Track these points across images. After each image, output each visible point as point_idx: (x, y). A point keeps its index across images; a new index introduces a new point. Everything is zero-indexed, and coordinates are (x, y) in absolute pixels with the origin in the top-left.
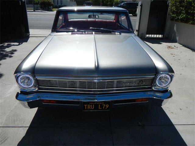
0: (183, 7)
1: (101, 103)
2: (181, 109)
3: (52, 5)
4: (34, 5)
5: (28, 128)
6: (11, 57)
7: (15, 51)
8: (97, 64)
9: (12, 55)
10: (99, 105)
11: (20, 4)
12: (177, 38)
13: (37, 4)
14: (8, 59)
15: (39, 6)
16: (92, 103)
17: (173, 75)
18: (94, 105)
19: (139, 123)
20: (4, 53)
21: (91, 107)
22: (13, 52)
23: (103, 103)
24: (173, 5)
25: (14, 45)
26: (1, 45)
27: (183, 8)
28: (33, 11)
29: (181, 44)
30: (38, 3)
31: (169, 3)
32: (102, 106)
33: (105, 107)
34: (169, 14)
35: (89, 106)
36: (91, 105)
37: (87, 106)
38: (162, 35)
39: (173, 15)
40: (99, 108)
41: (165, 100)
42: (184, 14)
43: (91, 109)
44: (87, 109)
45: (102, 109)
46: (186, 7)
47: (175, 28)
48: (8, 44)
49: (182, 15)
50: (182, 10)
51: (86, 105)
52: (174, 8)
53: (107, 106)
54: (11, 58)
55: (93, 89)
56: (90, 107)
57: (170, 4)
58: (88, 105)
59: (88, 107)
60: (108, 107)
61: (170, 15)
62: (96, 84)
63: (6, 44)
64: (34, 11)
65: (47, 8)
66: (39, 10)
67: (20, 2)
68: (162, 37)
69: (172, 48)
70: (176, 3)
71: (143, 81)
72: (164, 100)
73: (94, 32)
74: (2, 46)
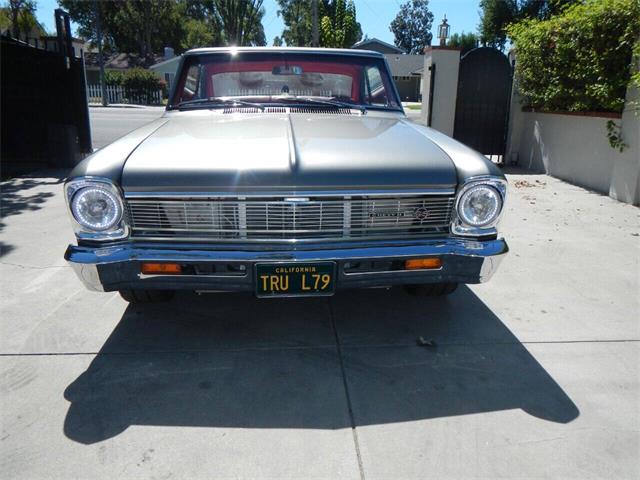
0: (552, 66)
1: (307, 270)
2: (544, 312)
3: (161, 87)
4: (104, 89)
5: (95, 356)
6: (35, 208)
7: (49, 195)
8: (294, 160)
9: (40, 205)
10: (304, 277)
11: (68, 66)
12: (545, 161)
13: (113, 83)
14: (26, 214)
15: (120, 89)
16: (282, 271)
17: (503, 186)
18: (287, 277)
19: (422, 339)
20: (15, 201)
21: (279, 284)
22: (40, 198)
23: (314, 269)
24: (525, 65)
25: (43, 183)
26: (3, 183)
27: (552, 69)
28: (100, 104)
29: (556, 177)
30: (119, 82)
31: (514, 61)
32: (310, 281)
33: (321, 283)
34: (517, 93)
35: (275, 280)
36: (279, 275)
37: (268, 280)
38: (501, 157)
39: (526, 93)
40: (304, 288)
41: (486, 258)
42: (556, 85)
43: (281, 292)
44: (269, 291)
45: (312, 290)
46: (560, 67)
47: (536, 132)
48: (24, 182)
49: (552, 91)
50: (552, 75)
51: (265, 278)
52: (528, 74)
53: (327, 280)
54: (36, 212)
55: (286, 228)
56: (276, 283)
57: (517, 64)
58: (272, 277)
59: (272, 283)
60: (327, 282)
61: (520, 95)
62: (295, 215)
63: (19, 181)
64: (105, 106)
65: (145, 96)
66: (121, 102)
67: (68, 60)
68: (500, 161)
69: (528, 186)
70: (532, 59)
71: (424, 208)
72: (483, 259)
73: (288, 109)
74: (8, 186)
